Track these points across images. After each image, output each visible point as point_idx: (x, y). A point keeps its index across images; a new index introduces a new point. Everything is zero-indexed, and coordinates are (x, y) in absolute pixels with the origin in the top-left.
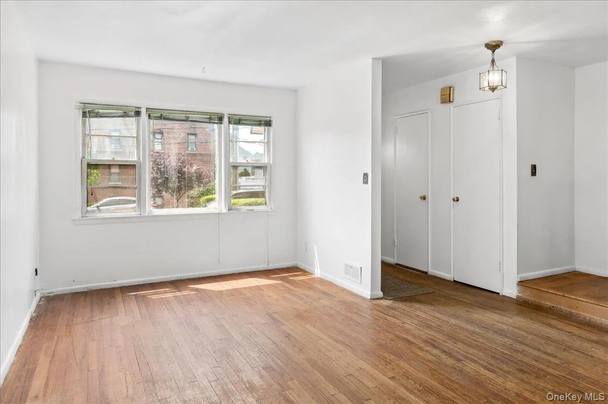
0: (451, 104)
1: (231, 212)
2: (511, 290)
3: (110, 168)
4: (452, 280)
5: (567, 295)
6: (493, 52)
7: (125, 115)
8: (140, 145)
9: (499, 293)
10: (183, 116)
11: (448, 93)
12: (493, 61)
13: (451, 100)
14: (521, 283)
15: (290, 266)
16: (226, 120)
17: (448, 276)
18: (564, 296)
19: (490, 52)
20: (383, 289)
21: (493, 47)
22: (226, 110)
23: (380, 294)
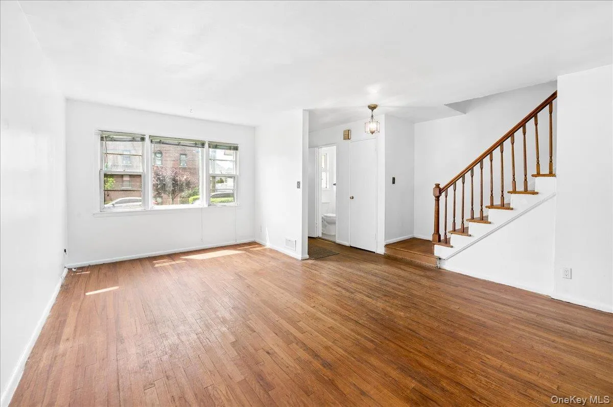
0: (349, 140)
1: (210, 206)
2: (381, 250)
3: (123, 177)
4: (349, 246)
5: (409, 251)
6: (373, 111)
7: (133, 140)
9: (375, 253)
10: (176, 142)
11: (348, 134)
12: (372, 116)
13: (349, 138)
14: (387, 246)
16: (207, 145)
17: (347, 243)
19: (371, 110)
20: (309, 254)
21: (372, 108)
22: (207, 139)
23: (307, 256)
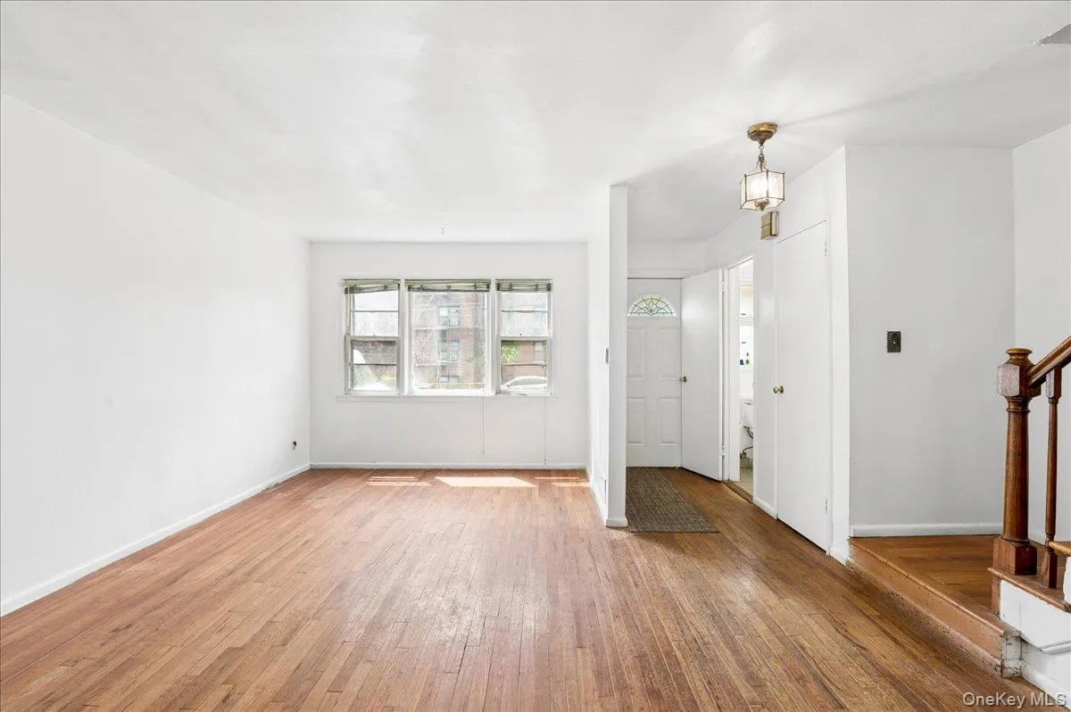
0: (775, 240)
1: (500, 396)
2: (841, 551)
3: (534, 345)
4: (775, 518)
5: (913, 578)
6: (762, 143)
8: (403, 319)
9: (825, 551)
11: (769, 222)
12: (761, 159)
13: (773, 233)
14: (856, 540)
15: (576, 468)
16: (493, 287)
17: (772, 509)
18: (907, 577)
19: (757, 143)
20: (629, 514)
21: (762, 134)
22: (493, 277)
23: (624, 521)
